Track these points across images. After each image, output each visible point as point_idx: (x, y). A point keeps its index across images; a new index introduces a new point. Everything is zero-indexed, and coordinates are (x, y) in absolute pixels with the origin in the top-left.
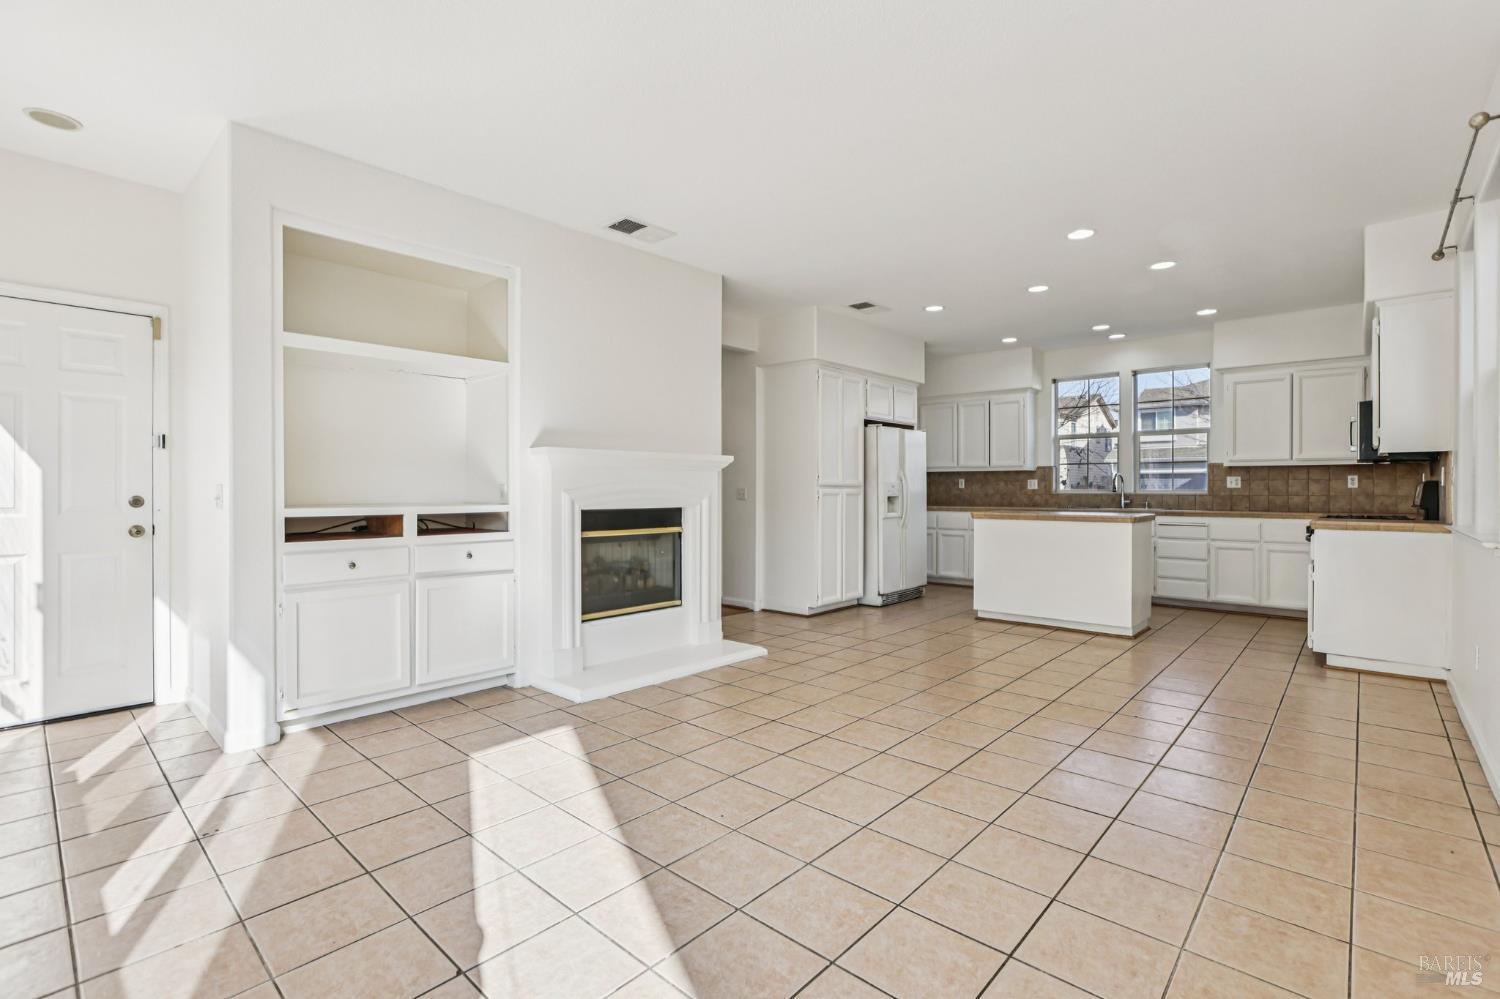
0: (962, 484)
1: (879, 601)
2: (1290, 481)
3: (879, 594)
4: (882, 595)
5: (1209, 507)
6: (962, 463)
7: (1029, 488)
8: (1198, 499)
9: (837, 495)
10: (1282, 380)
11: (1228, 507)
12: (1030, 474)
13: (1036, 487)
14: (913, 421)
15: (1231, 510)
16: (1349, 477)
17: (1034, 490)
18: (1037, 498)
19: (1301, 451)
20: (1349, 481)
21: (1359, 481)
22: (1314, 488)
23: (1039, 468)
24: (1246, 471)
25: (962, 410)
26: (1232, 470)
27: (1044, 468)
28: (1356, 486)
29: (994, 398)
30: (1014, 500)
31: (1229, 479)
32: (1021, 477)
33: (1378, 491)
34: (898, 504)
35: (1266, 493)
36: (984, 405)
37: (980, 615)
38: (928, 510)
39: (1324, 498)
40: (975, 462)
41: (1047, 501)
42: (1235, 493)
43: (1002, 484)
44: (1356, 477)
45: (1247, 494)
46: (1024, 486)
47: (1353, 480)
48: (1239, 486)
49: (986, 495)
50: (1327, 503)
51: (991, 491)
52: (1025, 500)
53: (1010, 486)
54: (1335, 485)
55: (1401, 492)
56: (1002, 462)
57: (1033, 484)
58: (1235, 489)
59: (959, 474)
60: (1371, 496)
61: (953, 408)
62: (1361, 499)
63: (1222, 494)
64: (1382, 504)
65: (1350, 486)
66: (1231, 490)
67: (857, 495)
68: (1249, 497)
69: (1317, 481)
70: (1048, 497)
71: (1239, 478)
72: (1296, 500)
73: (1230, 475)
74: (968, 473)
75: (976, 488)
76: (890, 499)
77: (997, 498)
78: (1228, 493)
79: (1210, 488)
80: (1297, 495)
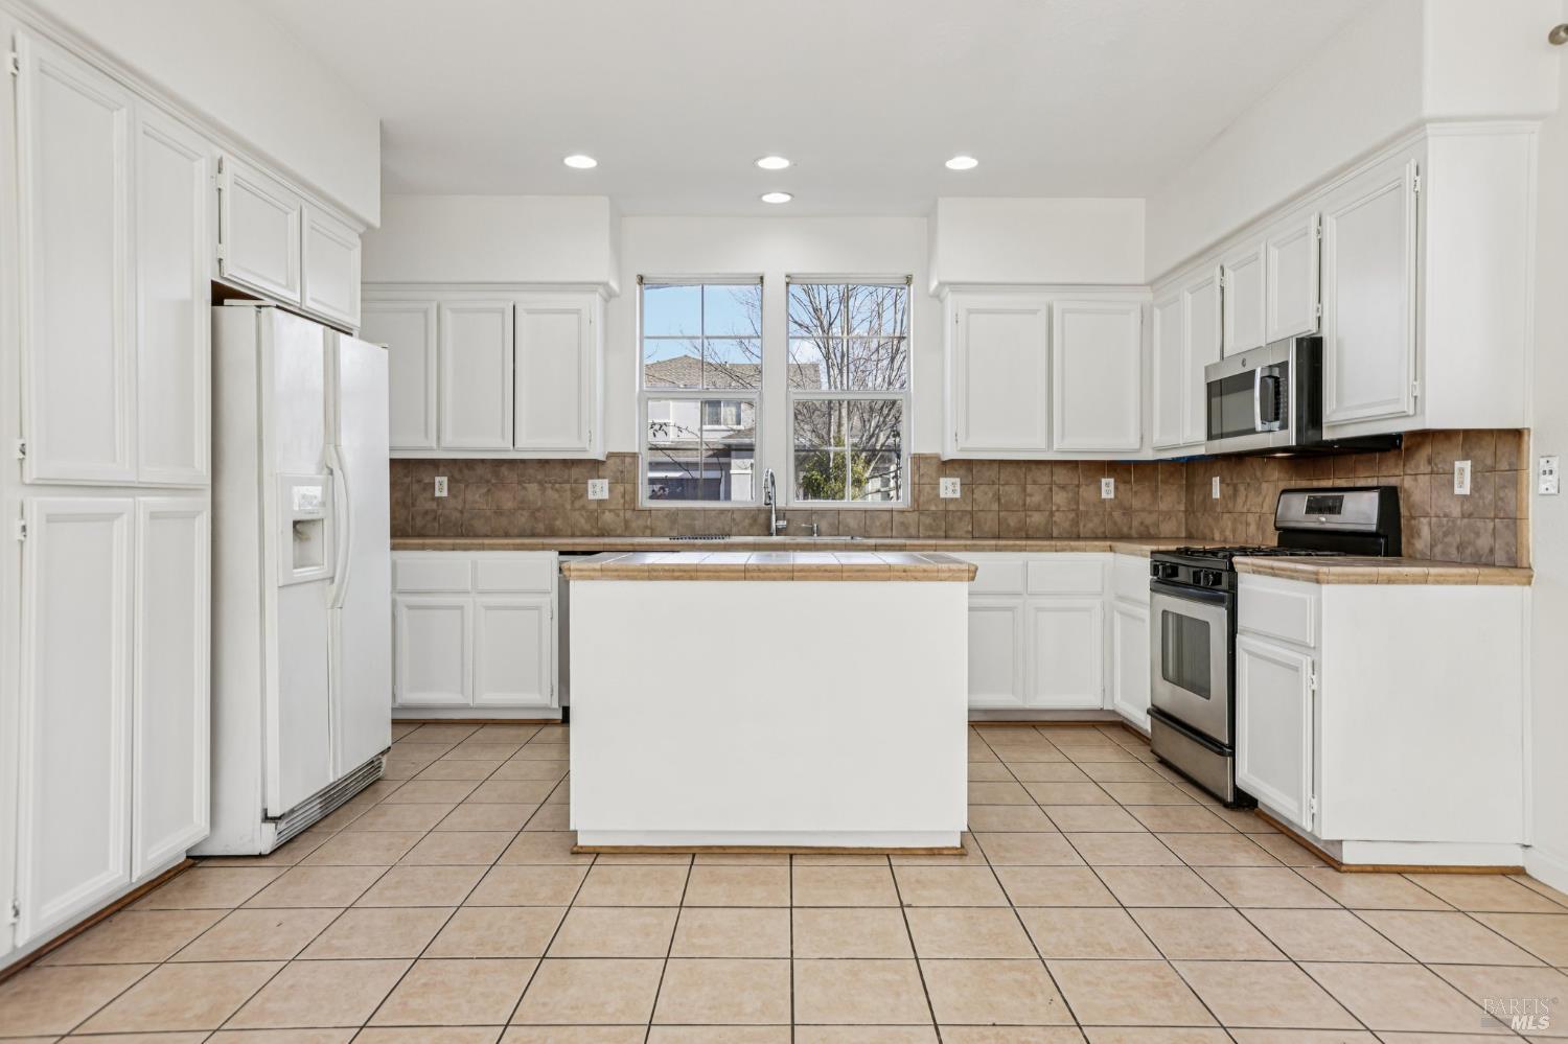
0: (441, 486)
1: (266, 838)
2: (1029, 488)
3: (266, 819)
4: (275, 820)
5: (913, 531)
6: (449, 439)
7: (591, 496)
8: (896, 517)
9: (111, 517)
10: (1034, 312)
11: (942, 534)
12: (594, 467)
13: (605, 495)
14: (353, 320)
15: (946, 537)
16: (1104, 481)
17: (600, 502)
18: (608, 517)
19: (1063, 436)
20: (1104, 488)
21: (1116, 488)
22: (1060, 498)
23: (611, 455)
24: (965, 467)
25: (448, 317)
26: (948, 466)
27: (621, 456)
28: (1112, 496)
29: (525, 300)
30: (558, 523)
31: (943, 481)
32: (575, 472)
33: (1136, 503)
34: (319, 540)
35: (995, 507)
36: (503, 312)
37: (582, 841)
38: (394, 548)
39: (1072, 515)
40: (484, 440)
41: (627, 522)
42: (951, 507)
43: (533, 488)
44: (1112, 480)
45: (969, 508)
46: (579, 494)
47: (1107, 485)
48: (958, 495)
49: (499, 512)
50: (1075, 523)
51: (509, 505)
52: (583, 523)
53: (549, 492)
54: (1086, 492)
55: (1163, 506)
56: (535, 443)
57: (599, 489)
58: (952, 500)
59: (435, 465)
60: (1127, 511)
61: (426, 313)
62: (1117, 514)
63: (933, 508)
64: (1142, 523)
65: (1104, 496)
66: (947, 501)
67: (191, 516)
68: (971, 513)
69: (1063, 488)
70: (629, 514)
71: (958, 480)
72: (1037, 519)
73: (946, 476)
74: (455, 461)
75: (475, 497)
76: (299, 527)
77: (523, 519)
78: (941, 507)
79: (915, 499)
80: (1038, 509)
